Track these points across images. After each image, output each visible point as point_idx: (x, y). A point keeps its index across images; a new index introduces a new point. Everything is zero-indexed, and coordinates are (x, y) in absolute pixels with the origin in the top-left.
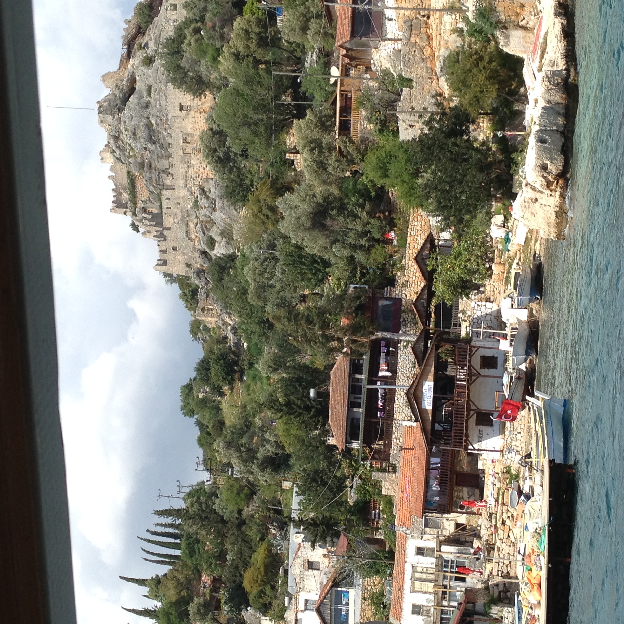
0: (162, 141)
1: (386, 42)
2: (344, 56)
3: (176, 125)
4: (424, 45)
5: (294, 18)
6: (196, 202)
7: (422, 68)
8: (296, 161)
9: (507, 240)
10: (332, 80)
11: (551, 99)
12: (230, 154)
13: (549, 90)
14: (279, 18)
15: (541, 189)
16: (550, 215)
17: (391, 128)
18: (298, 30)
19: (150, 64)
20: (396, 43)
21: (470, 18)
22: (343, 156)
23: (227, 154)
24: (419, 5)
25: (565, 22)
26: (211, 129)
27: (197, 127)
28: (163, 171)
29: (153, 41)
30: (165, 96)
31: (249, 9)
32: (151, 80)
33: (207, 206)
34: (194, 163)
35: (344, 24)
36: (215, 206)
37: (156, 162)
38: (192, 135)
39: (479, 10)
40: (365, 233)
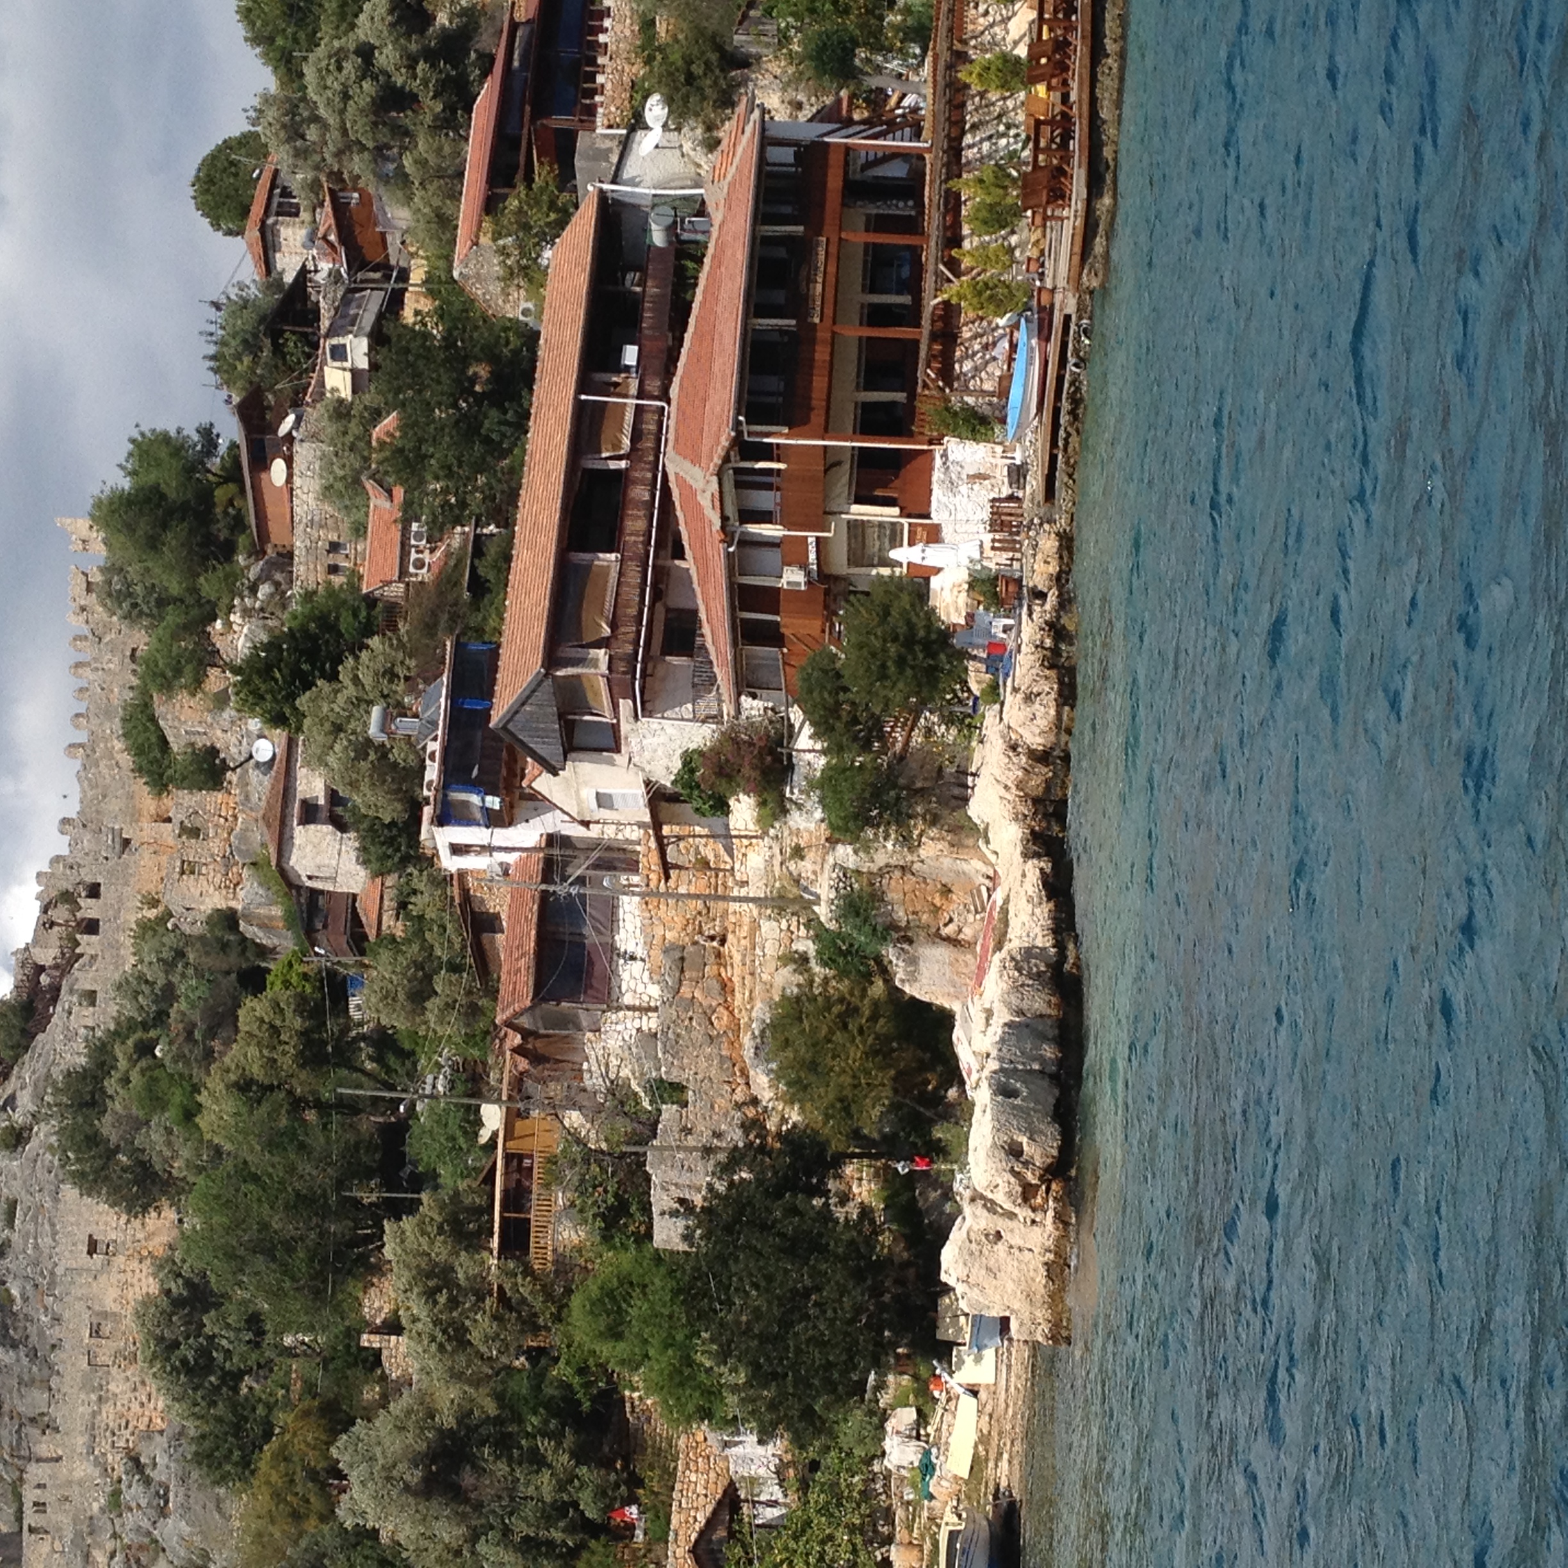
0: (34, 1340)
1: (621, 1014)
2: (516, 1050)
3: (77, 1292)
4: (714, 1004)
5: (394, 972)
6: (116, 1494)
7: (709, 1058)
8: (385, 1353)
9: (927, 1468)
10: (484, 1136)
11: (1025, 1005)
12: (215, 1354)
13: (1017, 988)
14: (353, 1002)
15: (1008, 1206)
16: (1032, 1273)
17: (632, 1228)
18: (401, 996)
19: (16, 1147)
20: (645, 1018)
21: (823, 919)
22: (511, 1309)
23: (204, 1353)
24: (700, 913)
25: (1046, 865)
26: (168, 1292)
27: (130, 1296)
28: (33, 1420)
29: (29, 1089)
30: (53, 1225)
31: (281, 978)
32: (17, 1185)
33: (143, 1503)
34: (118, 1391)
35: (519, 970)
36: (167, 1502)
37: (15, 1394)
38: (115, 1317)
39: (845, 897)
40: (561, 1509)
